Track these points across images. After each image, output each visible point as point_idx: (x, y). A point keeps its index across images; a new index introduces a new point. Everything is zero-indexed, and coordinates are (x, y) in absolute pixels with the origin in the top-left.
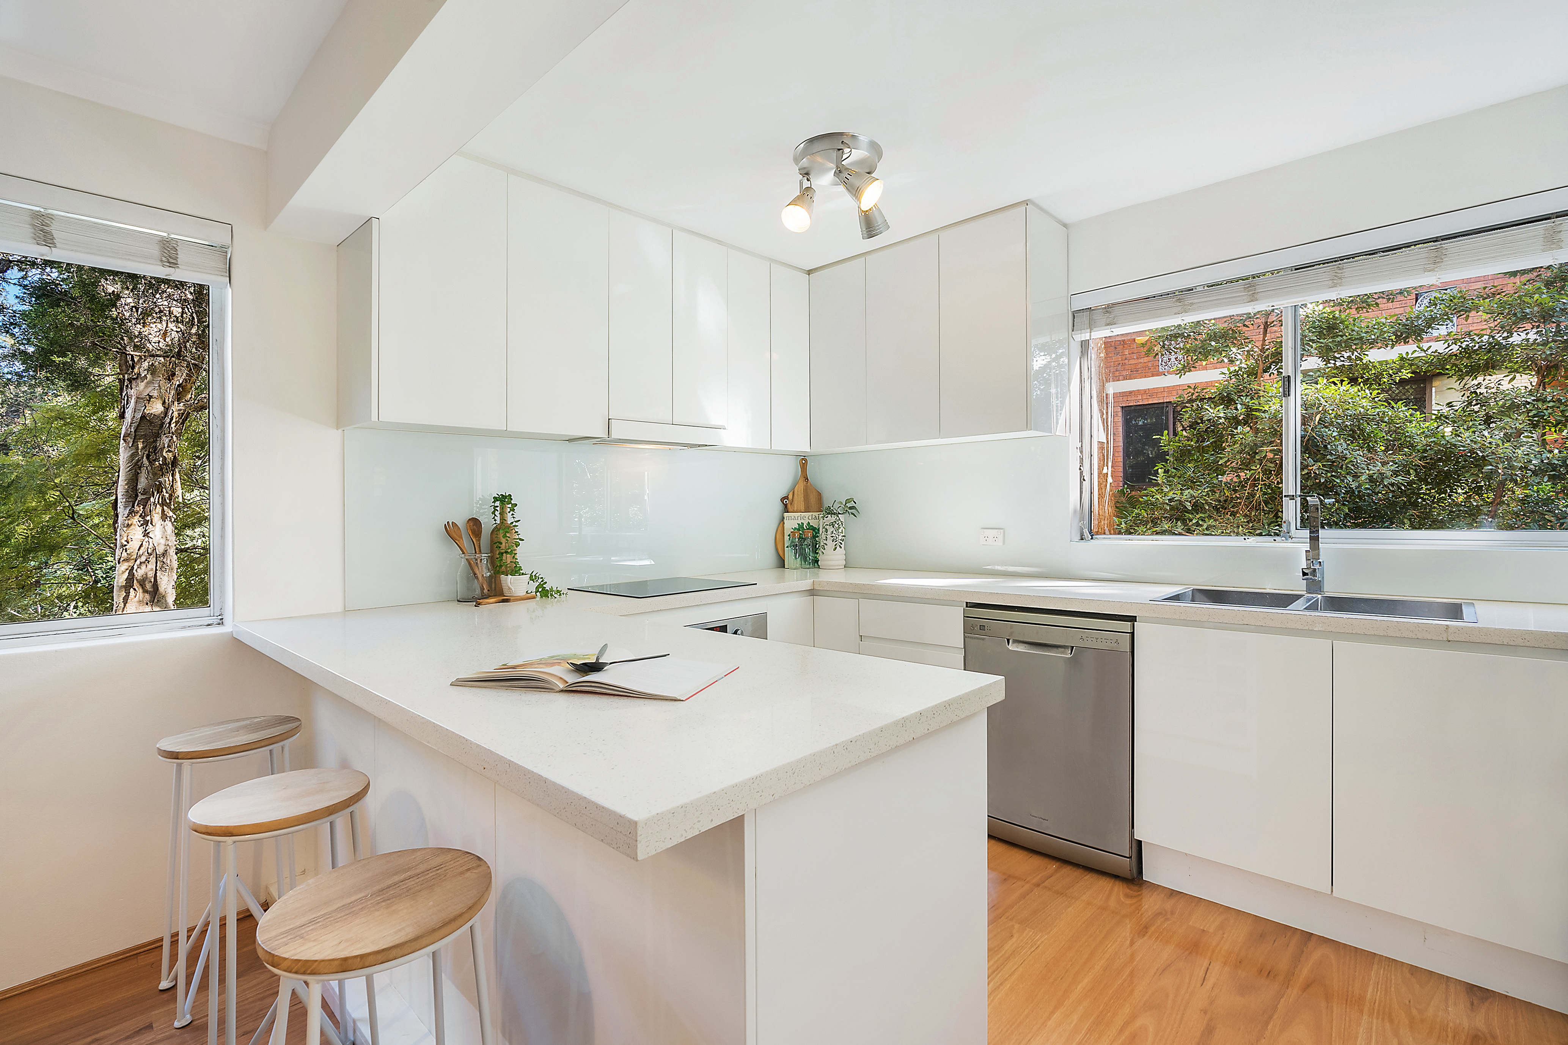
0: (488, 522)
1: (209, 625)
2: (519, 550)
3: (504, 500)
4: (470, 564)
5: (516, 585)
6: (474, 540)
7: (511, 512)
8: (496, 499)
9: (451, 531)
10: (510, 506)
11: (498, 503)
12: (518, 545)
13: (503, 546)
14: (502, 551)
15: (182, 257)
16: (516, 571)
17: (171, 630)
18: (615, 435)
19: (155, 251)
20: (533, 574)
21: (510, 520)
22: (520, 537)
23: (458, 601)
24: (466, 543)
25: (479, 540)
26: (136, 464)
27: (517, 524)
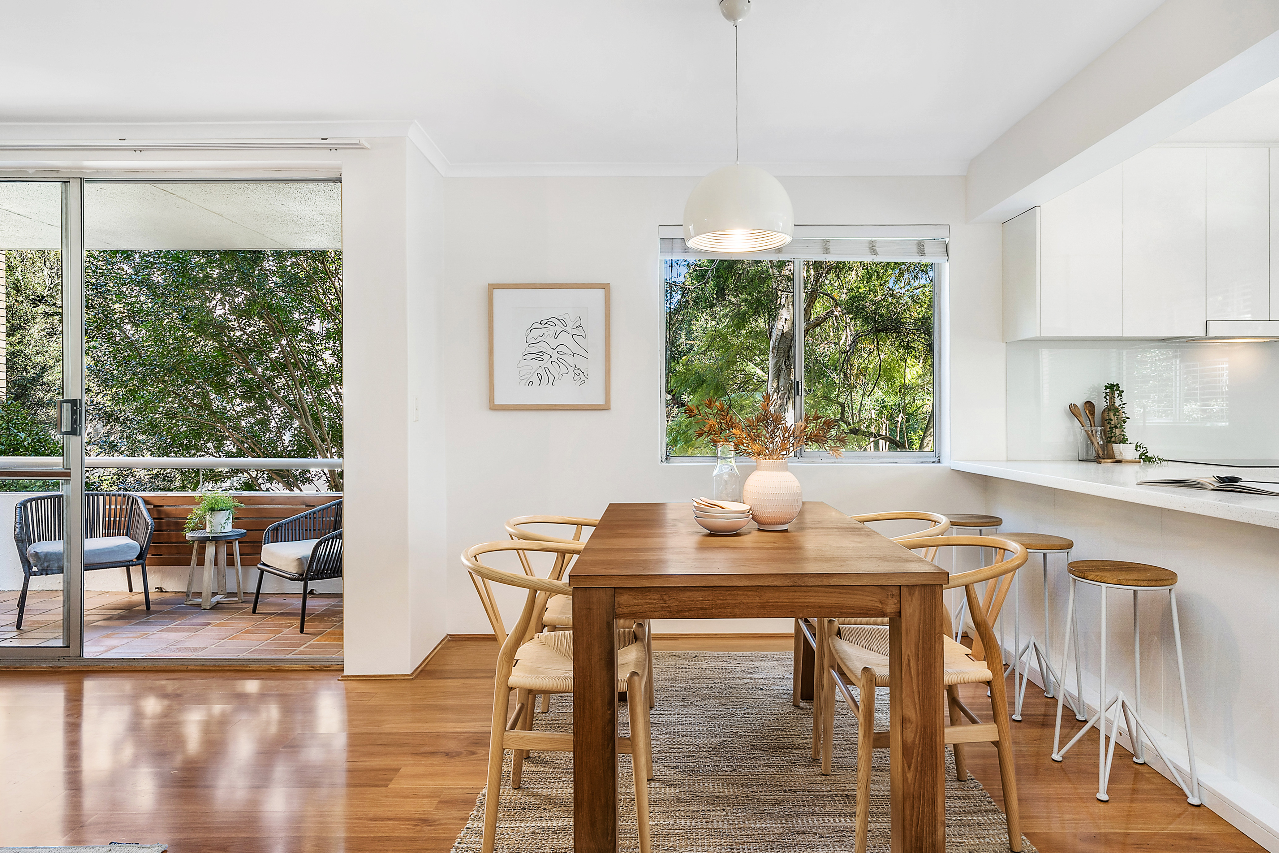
0: (1101, 404)
1: (933, 462)
2: (1126, 425)
3: (1113, 389)
4: (1088, 434)
5: (1126, 451)
6: (1090, 417)
7: (1120, 397)
8: (1107, 387)
9: (1073, 410)
10: (1118, 392)
11: (1108, 391)
12: (1125, 422)
13: (1113, 422)
14: (1112, 426)
15: (927, 250)
16: (1124, 441)
17: (917, 463)
18: (1211, 334)
19: (915, 249)
20: (1138, 444)
21: (1118, 402)
22: (1127, 416)
23: (1079, 460)
24: (1083, 418)
25: (1094, 418)
26: (779, 368)
27: (1124, 406)
